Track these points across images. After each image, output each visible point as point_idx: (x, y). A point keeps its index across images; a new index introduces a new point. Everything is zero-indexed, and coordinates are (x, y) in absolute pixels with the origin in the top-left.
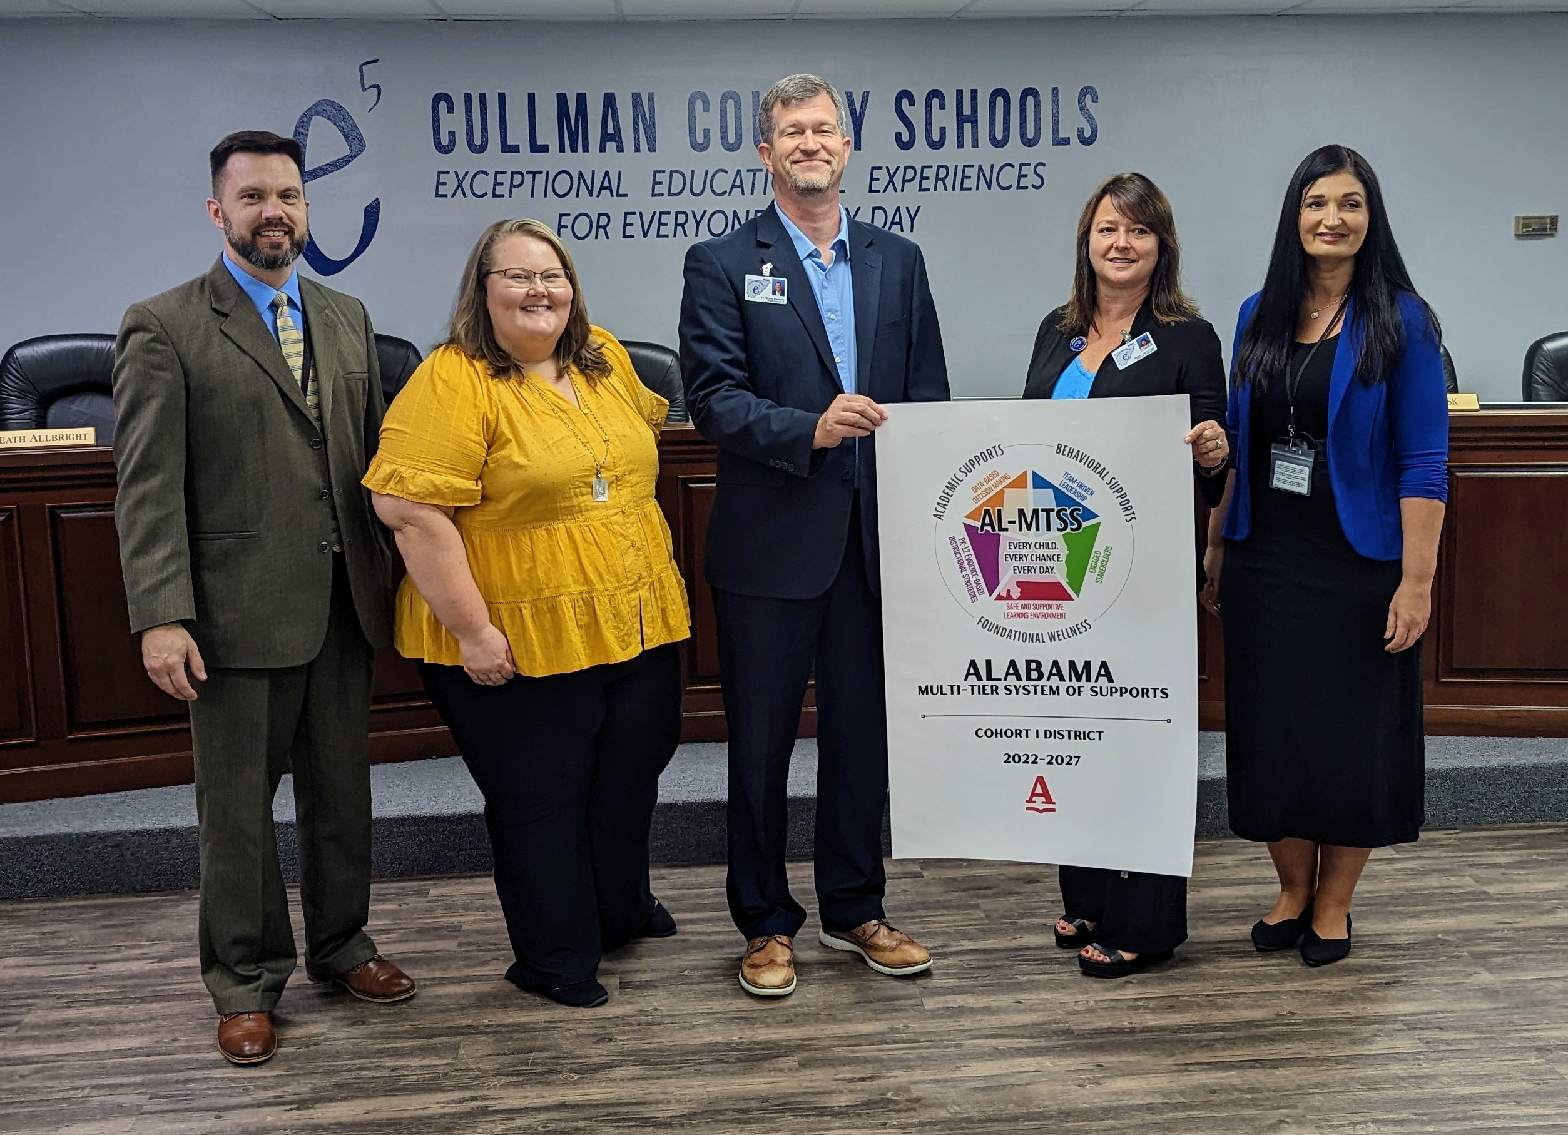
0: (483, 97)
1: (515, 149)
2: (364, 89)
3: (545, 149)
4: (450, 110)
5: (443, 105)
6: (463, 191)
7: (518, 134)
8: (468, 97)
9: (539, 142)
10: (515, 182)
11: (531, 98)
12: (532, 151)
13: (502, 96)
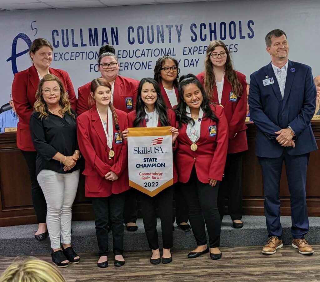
0: (67, 30)
1: (77, 45)
2: (32, 30)
3: (85, 45)
4: (58, 35)
5: (55, 34)
6: (62, 58)
7: (78, 41)
8: (63, 30)
9: (84, 43)
10: (77, 56)
11: (81, 30)
12: (82, 46)
13: (72, 30)
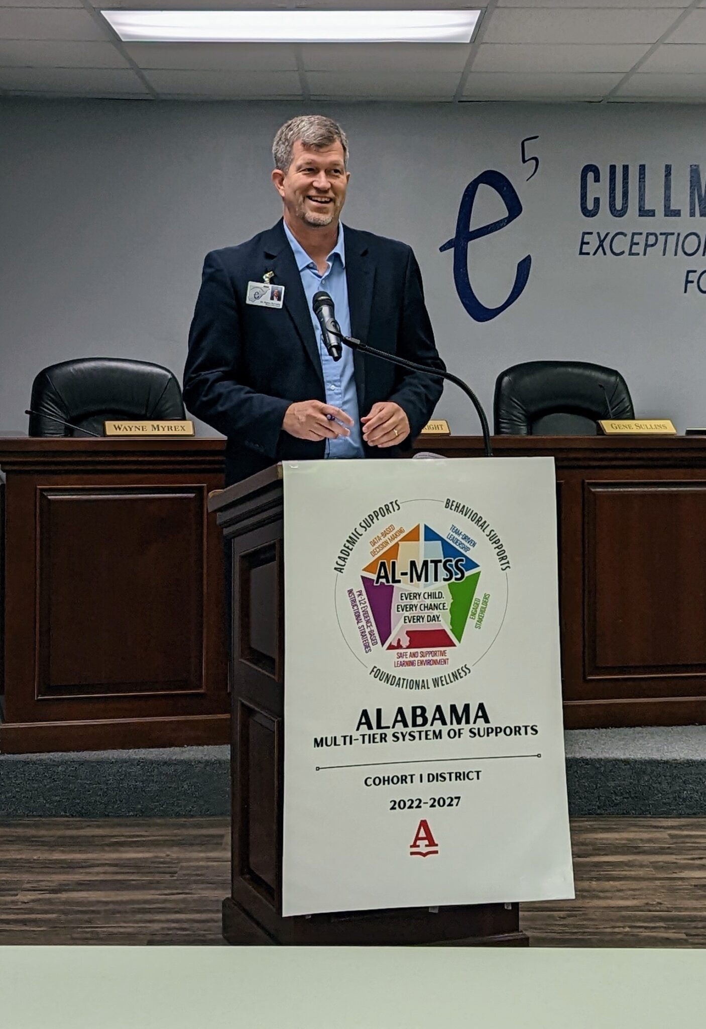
0: (626, 168)
1: (652, 213)
2: (524, 161)
3: (677, 213)
4: (597, 180)
5: (591, 176)
6: (603, 249)
7: (654, 200)
8: (613, 168)
9: (672, 208)
10: (650, 243)
11: (668, 169)
12: (666, 215)
13: (642, 168)
